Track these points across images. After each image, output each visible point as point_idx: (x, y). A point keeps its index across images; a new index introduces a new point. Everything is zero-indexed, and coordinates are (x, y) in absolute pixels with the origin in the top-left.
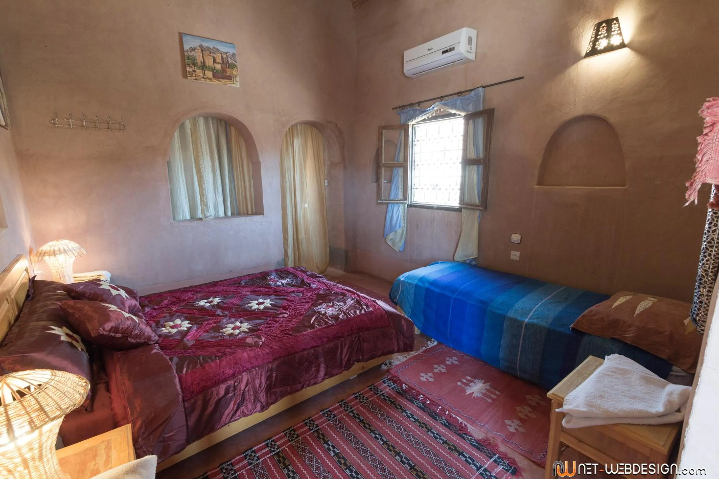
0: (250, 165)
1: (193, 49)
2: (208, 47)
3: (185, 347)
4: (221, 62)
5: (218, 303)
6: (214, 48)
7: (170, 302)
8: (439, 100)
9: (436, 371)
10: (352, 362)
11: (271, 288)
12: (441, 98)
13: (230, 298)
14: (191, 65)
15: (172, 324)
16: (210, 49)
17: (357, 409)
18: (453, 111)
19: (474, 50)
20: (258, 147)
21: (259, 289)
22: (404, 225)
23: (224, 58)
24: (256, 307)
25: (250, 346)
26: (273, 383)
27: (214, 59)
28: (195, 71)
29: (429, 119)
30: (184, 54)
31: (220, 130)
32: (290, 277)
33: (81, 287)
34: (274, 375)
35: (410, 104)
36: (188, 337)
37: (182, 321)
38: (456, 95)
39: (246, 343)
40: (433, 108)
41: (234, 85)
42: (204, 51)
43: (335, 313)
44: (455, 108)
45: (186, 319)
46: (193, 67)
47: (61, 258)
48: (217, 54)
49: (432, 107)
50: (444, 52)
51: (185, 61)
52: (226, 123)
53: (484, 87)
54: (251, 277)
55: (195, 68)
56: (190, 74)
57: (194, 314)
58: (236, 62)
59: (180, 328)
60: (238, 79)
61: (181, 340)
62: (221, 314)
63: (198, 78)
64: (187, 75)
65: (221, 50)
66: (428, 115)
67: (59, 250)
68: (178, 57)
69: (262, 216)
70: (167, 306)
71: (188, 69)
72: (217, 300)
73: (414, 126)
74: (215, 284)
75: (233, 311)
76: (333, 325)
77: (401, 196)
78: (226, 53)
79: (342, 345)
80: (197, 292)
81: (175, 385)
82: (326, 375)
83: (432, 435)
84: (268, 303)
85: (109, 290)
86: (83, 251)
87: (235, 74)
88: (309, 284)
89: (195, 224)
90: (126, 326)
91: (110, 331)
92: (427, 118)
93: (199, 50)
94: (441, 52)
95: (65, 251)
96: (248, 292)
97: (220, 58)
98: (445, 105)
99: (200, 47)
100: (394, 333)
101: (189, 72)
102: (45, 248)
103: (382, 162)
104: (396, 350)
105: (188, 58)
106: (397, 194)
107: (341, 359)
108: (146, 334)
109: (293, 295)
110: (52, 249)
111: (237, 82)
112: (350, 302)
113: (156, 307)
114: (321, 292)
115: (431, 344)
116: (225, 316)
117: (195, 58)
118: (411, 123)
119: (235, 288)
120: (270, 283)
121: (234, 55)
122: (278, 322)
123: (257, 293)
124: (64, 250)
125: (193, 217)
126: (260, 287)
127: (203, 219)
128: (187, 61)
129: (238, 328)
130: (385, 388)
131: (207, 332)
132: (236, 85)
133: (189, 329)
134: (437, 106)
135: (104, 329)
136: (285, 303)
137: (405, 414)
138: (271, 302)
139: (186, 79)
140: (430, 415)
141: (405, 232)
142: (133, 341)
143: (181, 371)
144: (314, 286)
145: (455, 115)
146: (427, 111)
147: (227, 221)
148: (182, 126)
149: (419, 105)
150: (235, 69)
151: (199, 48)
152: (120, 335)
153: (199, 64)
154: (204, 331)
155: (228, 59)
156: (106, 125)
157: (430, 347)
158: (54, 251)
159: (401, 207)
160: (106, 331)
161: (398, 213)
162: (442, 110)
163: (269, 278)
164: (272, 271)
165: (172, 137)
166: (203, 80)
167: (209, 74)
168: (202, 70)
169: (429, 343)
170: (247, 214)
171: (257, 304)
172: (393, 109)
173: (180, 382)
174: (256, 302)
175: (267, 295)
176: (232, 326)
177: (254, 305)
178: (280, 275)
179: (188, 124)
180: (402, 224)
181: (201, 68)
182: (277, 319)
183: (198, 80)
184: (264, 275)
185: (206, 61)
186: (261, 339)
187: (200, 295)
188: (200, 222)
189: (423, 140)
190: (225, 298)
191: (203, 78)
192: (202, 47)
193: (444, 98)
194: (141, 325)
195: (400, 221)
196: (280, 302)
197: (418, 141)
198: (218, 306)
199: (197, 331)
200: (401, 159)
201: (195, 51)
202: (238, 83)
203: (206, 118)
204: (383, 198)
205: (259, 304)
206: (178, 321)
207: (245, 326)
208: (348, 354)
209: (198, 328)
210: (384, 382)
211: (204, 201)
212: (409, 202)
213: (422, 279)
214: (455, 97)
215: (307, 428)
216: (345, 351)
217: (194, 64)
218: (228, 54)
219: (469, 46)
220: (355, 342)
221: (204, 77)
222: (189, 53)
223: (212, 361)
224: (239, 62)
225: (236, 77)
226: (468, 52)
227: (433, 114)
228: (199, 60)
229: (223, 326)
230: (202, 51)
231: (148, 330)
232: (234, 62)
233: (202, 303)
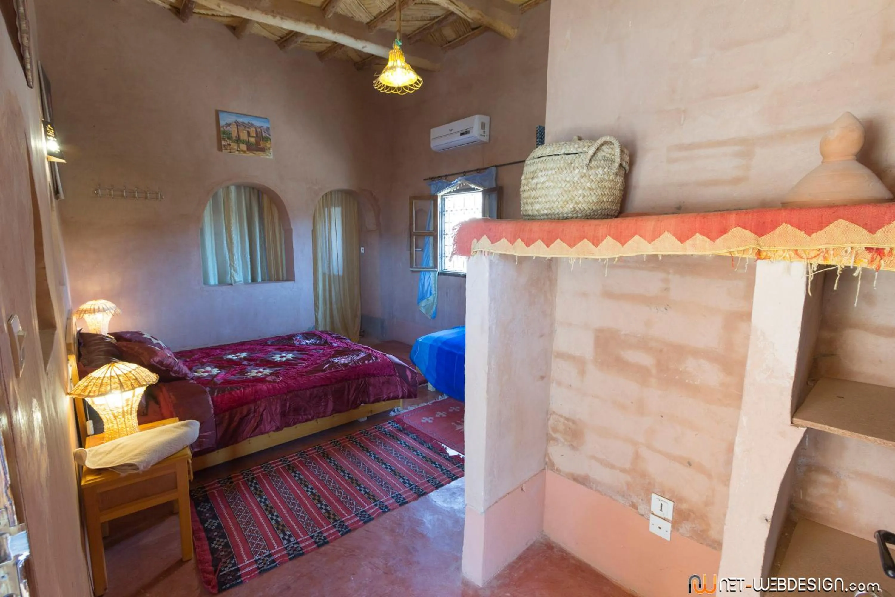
0: (283, 232)
1: (229, 125)
2: (243, 123)
3: (215, 384)
4: (255, 136)
5: (244, 357)
6: (249, 123)
7: (200, 356)
8: (462, 174)
9: (437, 416)
10: (358, 402)
11: (296, 346)
12: (464, 173)
13: (257, 353)
14: (226, 139)
15: (203, 370)
16: (245, 124)
17: (361, 440)
18: (473, 186)
19: (487, 133)
20: (290, 215)
21: (284, 347)
22: (434, 292)
23: (258, 133)
24: (279, 359)
25: (270, 382)
26: (287, 411)
27: (249, 133)
28: (229, 145)
29: (454, 192)
30: (220, 129)
31: (252, 197)
32: (315, 338)
33: (128, 335)
34: (288, 405)
35: (439, 177)
36: (218, 378)
37: (212, 368)
38: (476, 172)
39: (266, 380)
40: (457, 181)
41: (268, 157)
42: (240, 126)
43: (346, 362)
44: (475, 183)
45: (215, 367)
46: (228, 140)
47: (99, 316)
48: (252, 129)
49: (455, 181)
50: (462, 134)
51: (220, 136)
52: (258, 191)
53: (496, 166)
54: (278, 338)
55: (229, 142)
56: (225, 147)
57: (223, 364)
58: (270, 135)
59: (210, 373)
60: (271, 150)
61: (212, 380)
62: (247, 364)
63: (232, 151)
64: (222, 148)
65: (255, 125)
66: (453, 188)
67: (99, 308)
68: (214, 132)
69: (294, 282)
70: (198, 359)
71: (223, 143)
72: (244, 355)
73: (443, 197)
74: (243, 344)
75: (258, 362)
76: (342, 370)
77: (431, 265)
78: (260, 127)
79: (349, 387)
80: (225, 350)
81: (208, 401)
82: (333, 410)
83: (416, 454)
84: (290, 356)
85: (150, 339)
86: (119, 311)
87: (269, 146)
88: (331, 343)
89: (224, 288)
90: (169, 362)
91: (157, 363)
92: (452, 191)
93: (234, 125)
94: (459, 134)
95: (104, 310)
96: (273, 349)
97: (255, 132)
98: (467, 180)
99: (235, 122)
100: (399, 380)
101: (224, 146)
102: (87, 306)
103: (413, 231)
104: (400, 396)
105: (224, 133)
106: (428, 262)
107: (348, 399)
108: (184, 371)
109: (314, 351)
110: (92, 307)
111: (270, 153)
112: (362, 355)
113: (188, 360)
114: (341, 349)
115: (441, 398)
116: (250, 365)
117: (230, 132)
118: (440, 194)
119: (262, 346)
120: (295, 342)
121: (268, 129)
122: (296, 368)
123: (281, 350)
124: (103, 308)
125: (222, 282)
126: (286, 345)
127: (234, 284)
128: (222, 135)
129: (261, 372)
130: (389, 427)
131: (234, 375)
132: (270, 156)
133: (218, 374)
134: (460, 180)
135: (154, 360)
136: (305, 356)
137: (399, 442)
138: (293, 356)
139: (221, 152)
140: (420, 443)
141: (436, 300)
142: (174, 375)
143: (214, 395)
144: (335, 345)
145: (473, 189)
146: (452, 184)
147: (257, 286)
148: (215, 197)
149: (446, 178)
150: (269, 142)
151: (234, 124)
152: (164, 368)
153: (234, 138)
154: (232, 375)
155: (261, 132)
156: (144, 194)
157: (440, 400)
158: (94, 309)
159: (432, 274)
160: (155, 362)
161: (429, 281)
162: (464, 184)
163: (294, 339)
164: (299, 334)
165: (205, 205)
166: (237, 152)
167: (243, 147)
168: (237, 143)
169: (440, 397)
170: (278, 280)
171: (280, 357)
172: (425, 180)
173: (213, 400)
174: (280, 356)
175: (291, 351)
176: (256, 371)
177: (277, 358)
178: (305, 337)
179: (221, 193)
180: (433, 292)
181: (236, 142)
182: (296, 367)
183: (233, 152)
184: (291, 337)
185: (241, 134)
186: (279, 377)
187: (227, 352)
188: (229, 287)
189: (452, 211)
190: (252, 353)
191: (237, 150)
192: (238, 122)
193: (467, 174)
194: (179, 364)
195: (431, 289)
196: (301, 356)
197: (447, 211)
198: (245, 359)
199: (225, 375)
200: (431, 229)
201: (231, 126)
202: (272, 154)
203: (238, 187)
204: (414, 266)
205: (282, 357)
206: (209, 369)
207: (268, 371)
208: (355, 394)
209: (226, 373)
210: (389, 423)
211: (234, 267)
212: (439, 269)
213: (437, 340)
214: (475, 174)
215: (316, 451)
216: (352, 392)
217: (229, 138)
218: (262, 128)
219: (483, 130)
220: (362, 385)
221: (239, 149)
222: (225, 128)
223: (238, 389)
224: (273, 136)
225: (269, 149)
226: (481, 135)
227: (457, 187)
228: (234, 134)
229: (249, 371)
230: (237, 126)
231: (185, 369)
232: (268, 135)
233: (230, 356)
